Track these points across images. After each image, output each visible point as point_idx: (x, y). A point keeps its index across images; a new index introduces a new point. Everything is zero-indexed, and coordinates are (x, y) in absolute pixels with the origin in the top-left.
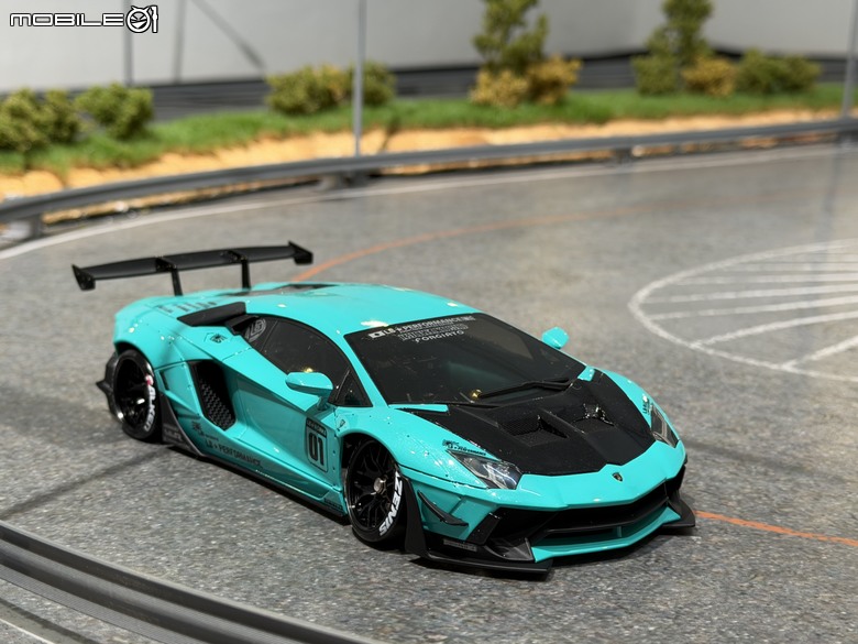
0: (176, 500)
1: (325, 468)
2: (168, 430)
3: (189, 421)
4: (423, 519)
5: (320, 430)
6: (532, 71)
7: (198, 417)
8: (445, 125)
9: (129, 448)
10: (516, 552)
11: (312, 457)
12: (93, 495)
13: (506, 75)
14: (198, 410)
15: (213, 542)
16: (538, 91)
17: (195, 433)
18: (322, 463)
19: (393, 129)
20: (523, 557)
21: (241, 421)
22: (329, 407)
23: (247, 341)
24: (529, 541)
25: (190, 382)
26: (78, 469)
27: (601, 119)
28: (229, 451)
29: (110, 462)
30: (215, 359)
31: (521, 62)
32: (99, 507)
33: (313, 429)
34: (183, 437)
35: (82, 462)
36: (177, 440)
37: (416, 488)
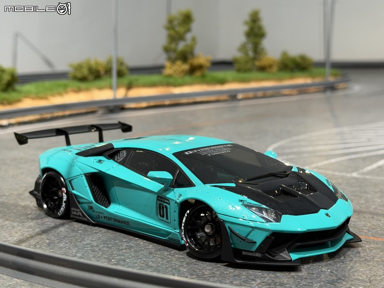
0: (85, 243)
1: (169, 221)
2: (74, 211)
3: (86, 206)
4: (231, 242)
5: (166, 201)
6: (190, 61)
7: (91, 203)
8: (153, 85)
9: (50, 222)
10: (281, 256)
11: (161, 216)
12: (40, 243)
13: (179, 63)
14: (92, 199)
15: (113, 261)
16: (193, 70)
17: (90, 212)
18: (167, 219)
19: (129, 87)
20: (286, 258)
21: (115, 202)
22: (170, 189)
23: (116, 162)
24: (287, 250)
25: (87, 185)
26: (28, 231)
27: (222, 82)
28: (110, 219)
29: (43, 228)
30: (101, 172)
31: (184, 57)
32: (45, 248)
33: (161, 201)
34: (83, 214)
35: (28, 228)
36: (79, 216)
37: (227, 225)
